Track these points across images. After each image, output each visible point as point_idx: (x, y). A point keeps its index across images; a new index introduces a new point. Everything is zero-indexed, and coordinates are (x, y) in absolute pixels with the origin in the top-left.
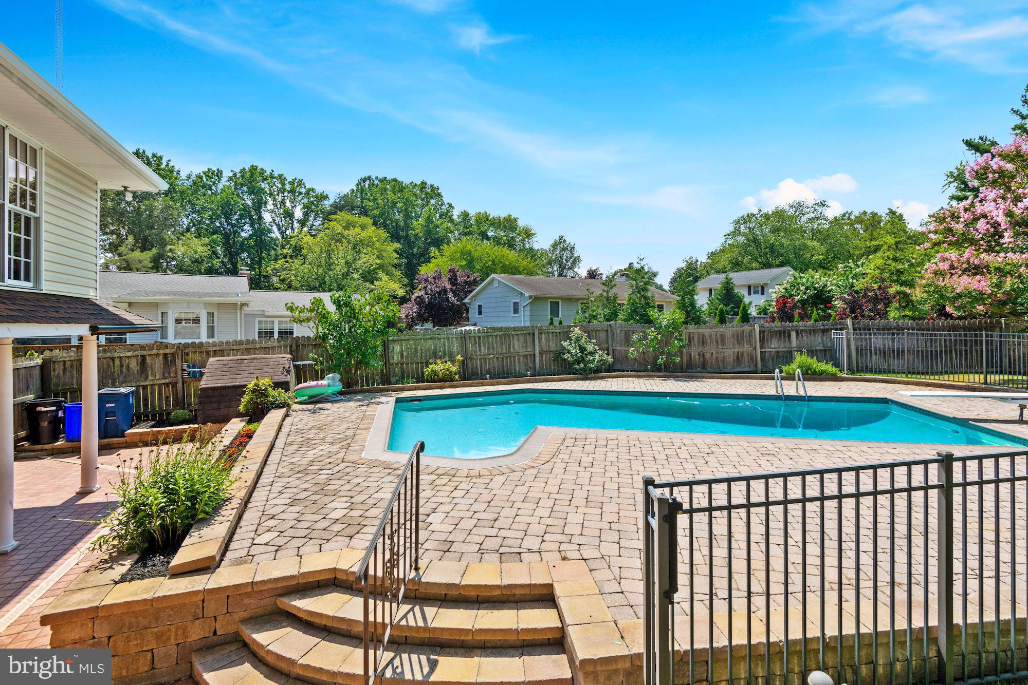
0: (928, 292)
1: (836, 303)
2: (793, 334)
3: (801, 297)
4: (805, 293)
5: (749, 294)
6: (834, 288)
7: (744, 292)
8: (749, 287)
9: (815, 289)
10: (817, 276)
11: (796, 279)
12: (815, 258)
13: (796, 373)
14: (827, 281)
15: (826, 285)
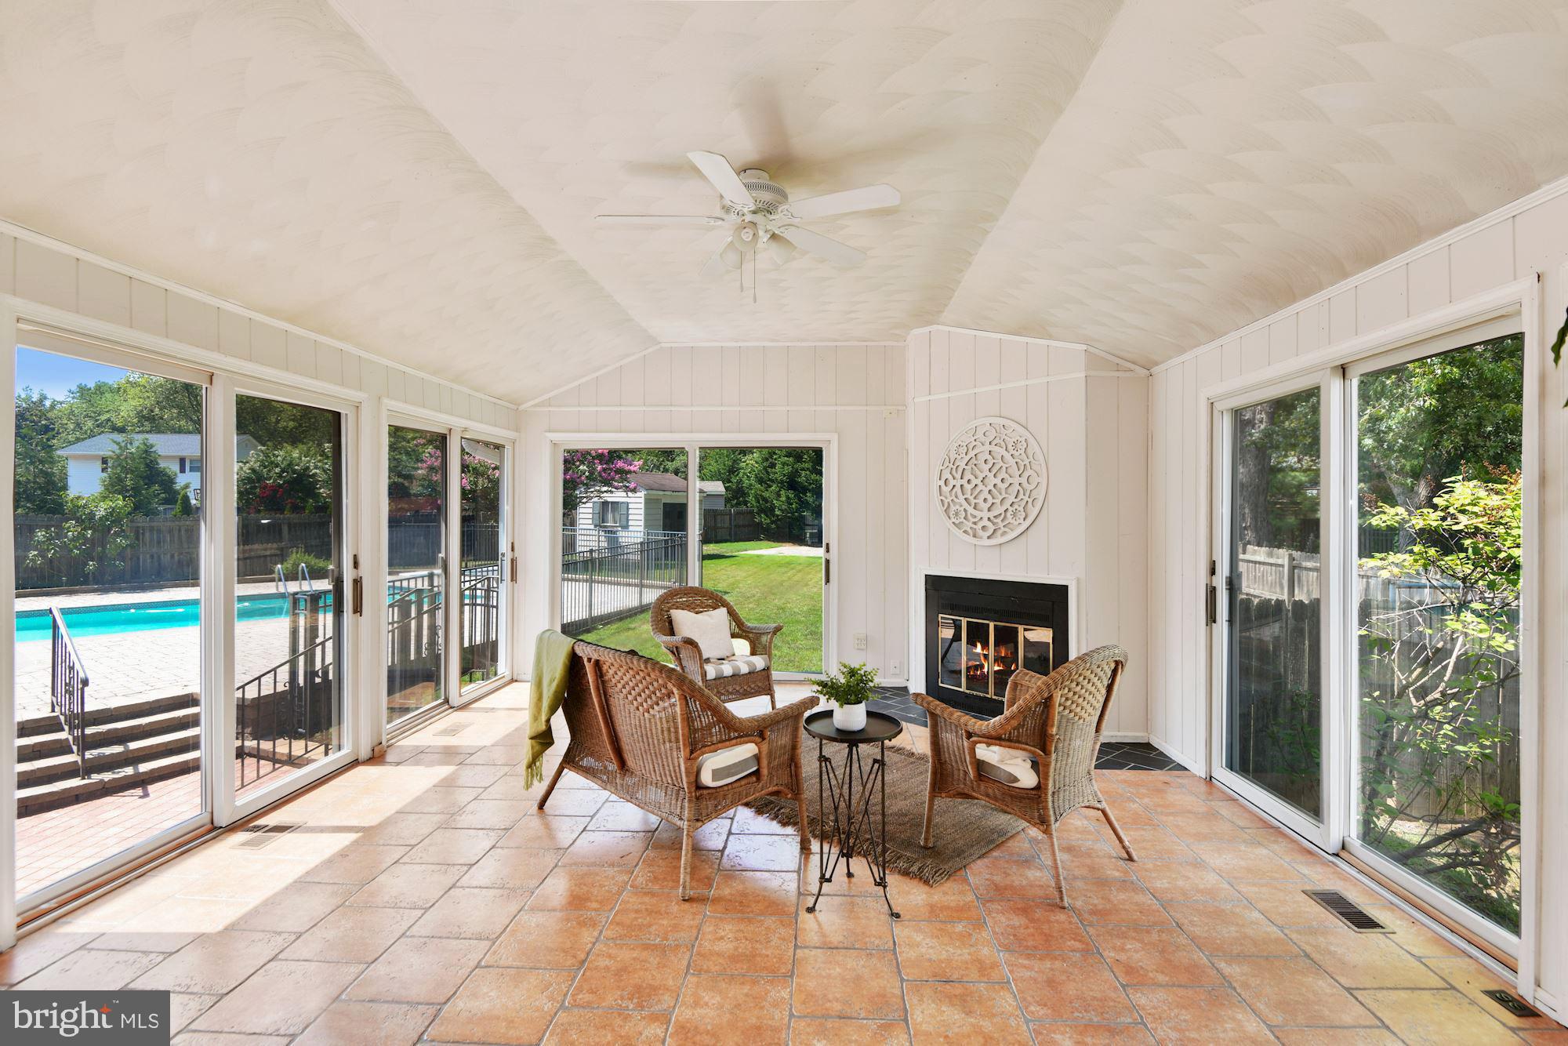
0: (422, 486)
1: (321, 491)
2: (285, 529)
3: (275, 480)
4: (280, 476)
5: (183, 470)
6: (318, 471)
7: (175, 467)
8: (182, 461)
9: (294, 471)
10: (296, 454)
11: (267, 456)
12: (282, 424)
13: (300, 569)
14: (309, 462)
15: (308, 468)
